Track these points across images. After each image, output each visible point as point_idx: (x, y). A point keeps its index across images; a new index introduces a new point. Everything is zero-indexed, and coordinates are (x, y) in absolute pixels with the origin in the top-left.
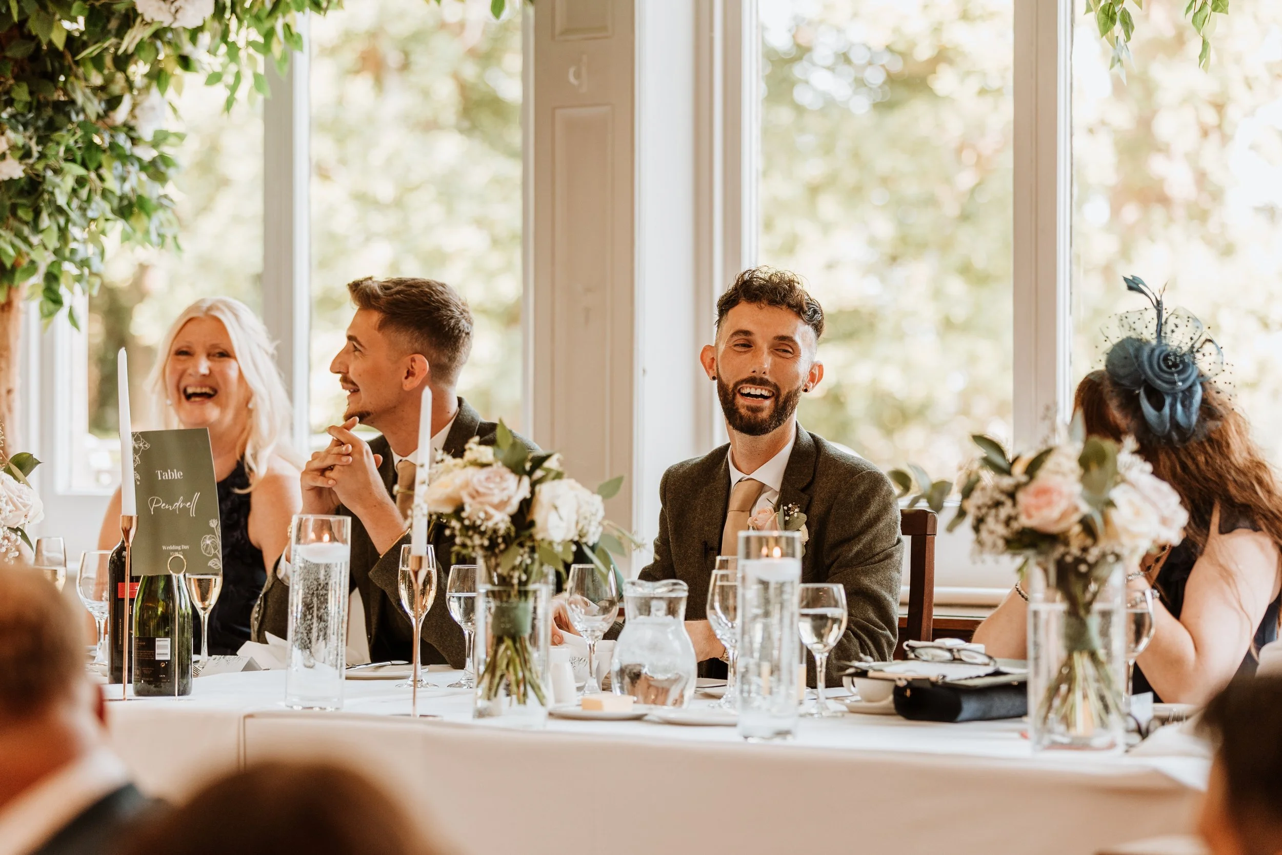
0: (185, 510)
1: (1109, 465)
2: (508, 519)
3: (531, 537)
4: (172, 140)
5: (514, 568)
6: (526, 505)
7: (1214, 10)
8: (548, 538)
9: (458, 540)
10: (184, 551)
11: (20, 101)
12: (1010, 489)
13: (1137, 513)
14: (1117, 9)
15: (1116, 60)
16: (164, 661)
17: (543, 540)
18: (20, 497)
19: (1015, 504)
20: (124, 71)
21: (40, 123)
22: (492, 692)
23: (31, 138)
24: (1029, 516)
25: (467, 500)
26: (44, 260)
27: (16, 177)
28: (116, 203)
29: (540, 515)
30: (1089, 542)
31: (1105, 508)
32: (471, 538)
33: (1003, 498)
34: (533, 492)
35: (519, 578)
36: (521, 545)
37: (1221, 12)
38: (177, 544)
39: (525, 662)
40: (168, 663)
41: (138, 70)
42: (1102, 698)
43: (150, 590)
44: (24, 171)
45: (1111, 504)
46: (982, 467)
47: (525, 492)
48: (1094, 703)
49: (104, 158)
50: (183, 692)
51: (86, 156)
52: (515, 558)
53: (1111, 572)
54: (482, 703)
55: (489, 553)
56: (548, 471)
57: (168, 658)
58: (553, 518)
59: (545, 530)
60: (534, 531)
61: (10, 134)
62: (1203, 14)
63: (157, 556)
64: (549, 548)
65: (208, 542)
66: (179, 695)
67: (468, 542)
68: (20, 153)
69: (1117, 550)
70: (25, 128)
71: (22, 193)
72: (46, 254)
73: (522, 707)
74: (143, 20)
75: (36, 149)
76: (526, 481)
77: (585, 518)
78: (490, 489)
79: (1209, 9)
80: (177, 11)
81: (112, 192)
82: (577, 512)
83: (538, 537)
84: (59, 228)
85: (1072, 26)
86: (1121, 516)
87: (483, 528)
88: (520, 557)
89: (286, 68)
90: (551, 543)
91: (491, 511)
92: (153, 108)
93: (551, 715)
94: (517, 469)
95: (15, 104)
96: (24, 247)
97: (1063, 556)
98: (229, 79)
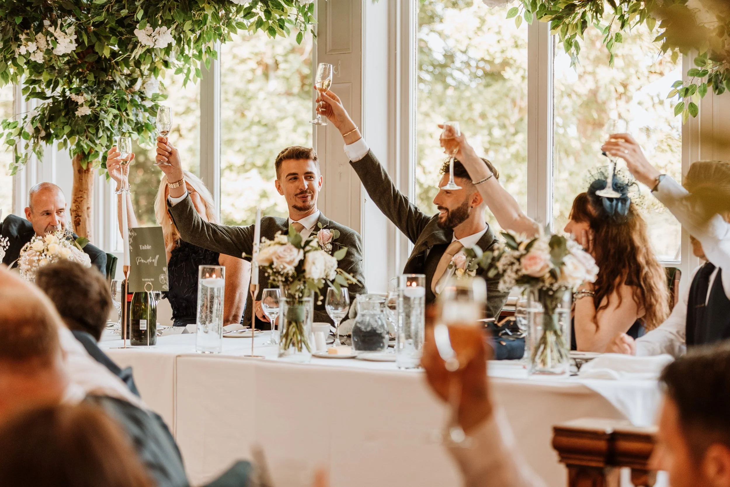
0: (152, 263)
1: (563, 246)
2: (293, 269)
3: (304, 277)
4: (160, 98)
5: (297, 291)
6: (302, 263)
7: (616, 41)
8: (312, 277)
9: (271, 278)
10: (152, 282)
11: (91, 81)
12: (518, 257)
13: (576, 268)
14: (572, 41)
15: (573, 63)
16: (144, 330)
17: (309, 278)
18: (80, 257)
19: (520, 264)
20: (139, 68)
21: (99, 90)
22: (286, 347)
23: (95, 97)
24: (526, 269)
25: (275, 260)
26: (102, 151)
27: (88, 114)
28: (134, 125)
29: (308, 267)
30: (554, 281)
31: (561, 266)
32: (277, 277)
33: (515, 261)
34: (305, 257)
35: (299, 295)
36: (300, 280)
37: (619, 42)
38: (149, 278)
39: (301, 333)
40: (146, 331)
41: (145, 68)
42: (559, 352)
43: (138, 299)
44: (91, 111)
45: (563, 264)
46: (506, 246)
47: (301, 256)
48: (556, 355)
49: (128, 105)
50: (152, 344)
51: (120, 105)
52: (297, 286)
53: (563, 295)
54: (282, 351)
55: (285, 284)
56: (312, 247)
57: (145, 329)
58: (313, 269)
59: (310, 273)
60: (305, 274)
61: (85, 95)
62: (611, 43)
63: (140, 283)
64: (312, 282)
65: (163, 277)
66: (150, 345)
67: (276, 279)
68: (89, 104)
69: (567, 285)
70: (92, 93)
71: (90, 121)
72: (103, 148)
73: (300, 353)
74: (141, 45)
75: (97, 102)
76: (302, 251)
77: (329, 268)
78: (285, 255)
79: (613, 40)
80: (155, 41)
81: (132, 121)
82: (325, 265)
83: (307, 276)
84: (108, 137)
85: (554, 48)
86: (568, 269)
87: (282, 273)
88: (300, 286)
89: (209, 67)
90: (313, 280)
91: (286, 265)
92: (152, 84)
93: (314, 356)
94: (298, 246)
95: (88, 82)
96: (92, 145)
97: (542, 287)
98: (185, 71)
